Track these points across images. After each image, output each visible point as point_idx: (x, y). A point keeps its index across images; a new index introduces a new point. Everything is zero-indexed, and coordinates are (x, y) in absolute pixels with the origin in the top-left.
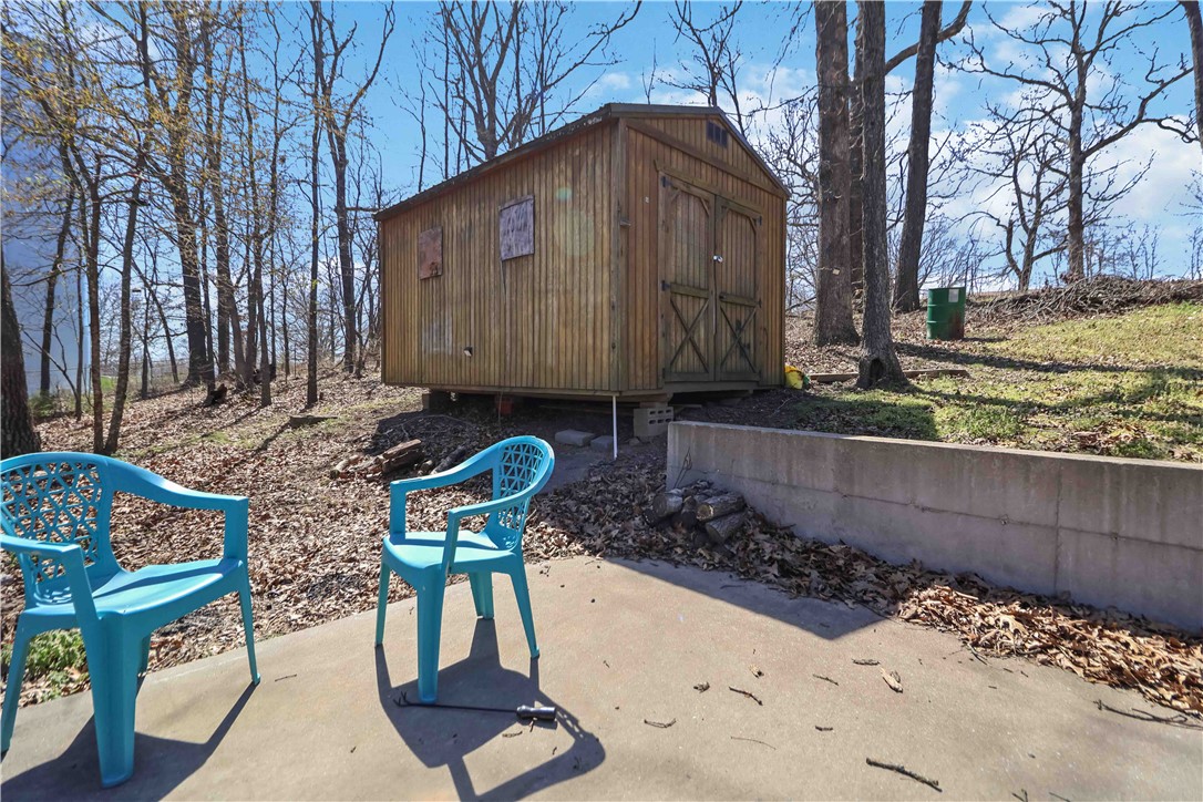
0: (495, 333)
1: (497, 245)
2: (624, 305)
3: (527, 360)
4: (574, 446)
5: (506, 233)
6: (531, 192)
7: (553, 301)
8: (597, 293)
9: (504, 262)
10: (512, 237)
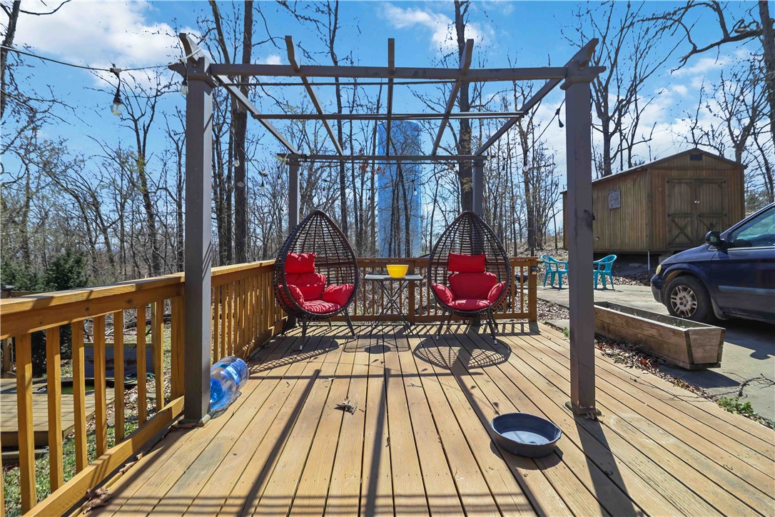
0: (607, 232)
1: (608, 205)
2: (652, 223)
3: (619, 241)
4: (636, 268)
5: (611, 200)
6: (619, 188)
7: (627, 222)
8: (643, 221)
9: (611, 210)
10: (613, 202)
